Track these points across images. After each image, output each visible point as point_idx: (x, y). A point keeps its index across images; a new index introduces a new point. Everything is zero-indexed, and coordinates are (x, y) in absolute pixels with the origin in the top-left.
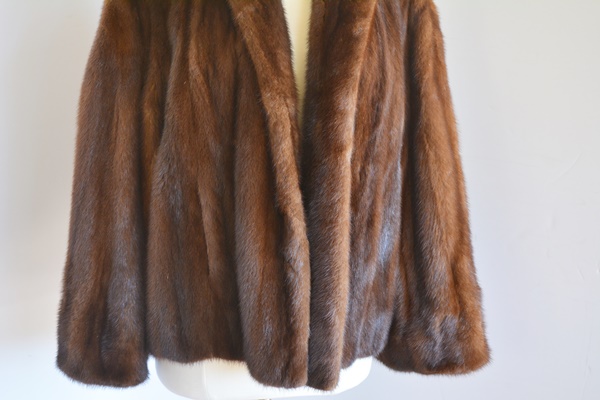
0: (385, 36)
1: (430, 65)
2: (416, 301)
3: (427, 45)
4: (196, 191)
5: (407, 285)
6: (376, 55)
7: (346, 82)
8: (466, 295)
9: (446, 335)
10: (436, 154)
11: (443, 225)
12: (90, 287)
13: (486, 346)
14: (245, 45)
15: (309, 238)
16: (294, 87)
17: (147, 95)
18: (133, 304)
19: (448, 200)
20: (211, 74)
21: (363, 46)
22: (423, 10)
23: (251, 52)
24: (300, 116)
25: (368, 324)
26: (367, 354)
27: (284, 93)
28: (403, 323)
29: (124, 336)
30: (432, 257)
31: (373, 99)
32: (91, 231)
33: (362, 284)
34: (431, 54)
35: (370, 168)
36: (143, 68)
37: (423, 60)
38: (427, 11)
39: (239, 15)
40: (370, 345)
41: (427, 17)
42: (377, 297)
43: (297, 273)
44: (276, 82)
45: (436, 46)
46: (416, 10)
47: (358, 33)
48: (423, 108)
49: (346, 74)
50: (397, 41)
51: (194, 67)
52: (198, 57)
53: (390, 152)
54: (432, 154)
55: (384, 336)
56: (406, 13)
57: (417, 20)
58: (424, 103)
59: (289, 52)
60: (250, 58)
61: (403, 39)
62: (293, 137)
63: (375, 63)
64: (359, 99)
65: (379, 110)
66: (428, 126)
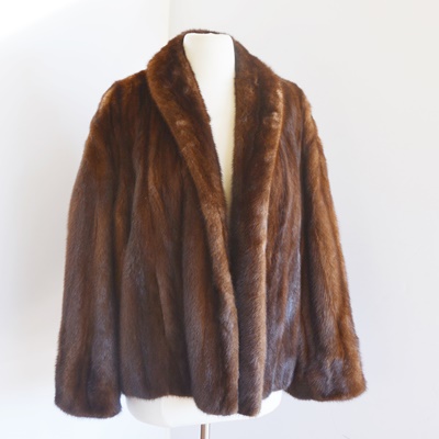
0: (287, 161)
1: (318, 180)
2: (313, 349)
3: (316, 166)
4: (155, 275)
5: (306, 338)
6: (280, 175)
7: (261, 195)
8: (349, 343)
9: (335, 373)
10: (324, 244)
11: (330, 293)
12: (78, 346)
13: (363, 379)
14: (188, 169)
15: (237, 307)
16: (223, 199)
17: (118, 207)
18: (110, 357)
19: (333, 276)
20: (164, 191)
21: (272, 169)
22: (312, 141)
23: (193, 175)
24: (228, 219)
25: (279, 367)
26: (279, 389)
27: (217, 203)
28: (303, 365)
29: (104, 382)
30: (323, 316)
31: (279, 206)
32: (79, 306)
33: (275, 339)
34: (319, 172)
35: (279, 255)
36: (115, 188)
37: (313, 177)
38: (315, 143)
39: (184, 149)
40: (281, 382)
41: (315, 147)
42: (285, 347)
43: (229, 333)
44: (211, 196)
45: (321, 167)
46: (307, 142)
47: (268, 160)
48: (314, 211)
49: (261, 189)
50: (295, 165)
51: (151, 186)
52: (155, 180)
53: (292, 243)
54: (321, 243)
55: (291, 374)
56: (300, 145)
57: (307, 149)
58: (314, 207)
59: (220, 175)
60: (192, 179)
61: (298, 162)
62: (224, 235)
63: (280, 181)
64: (270, 206)
65: (284, 214)
66: (318, 223)
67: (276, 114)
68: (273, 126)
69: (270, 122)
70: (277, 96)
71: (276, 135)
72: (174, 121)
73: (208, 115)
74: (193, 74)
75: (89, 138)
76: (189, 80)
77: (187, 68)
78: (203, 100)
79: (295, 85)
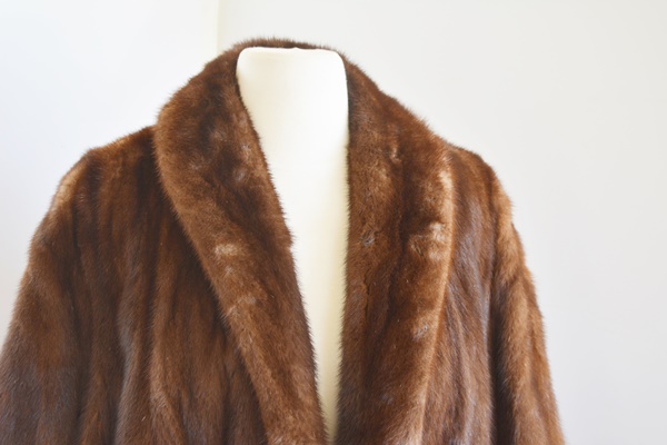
0: (461, 331)
3: (521, 334)
6: (448, 363)
7: (403, 416)
14: (240, 360)
16: (320, 422)
20: (185, 406)
21: (429, 355)
23: (250, 371)
27: (304, 435)
31: (444, 433)
34: (527, 347)
36: (81, 386)
37: (515, 358)
38: (519, 284)
39: (231, 310)
41: (519, 293)
44: (291, 418)
45: (532, 333)
46: (503, 282)
47: (420, 334)
48: (517, 430)
49: (404, 403)
51: (157, 394)
52: (164, 378)
56: (488, 287)
57: (504, 297)
58: (519, 424)
60: (249, 379)
63: (447, 376)
67: (437, 227)
68: (433, 255)
69: (425, 246)
70: (438, 185)
71: (437, 275)
72: (210, 245)
73: (287, 232)
74: (255, 136)
75: (27, 274)
76: (247, 152)
77: (243, 123)
78: (276, 197)
79: (476, 158)
